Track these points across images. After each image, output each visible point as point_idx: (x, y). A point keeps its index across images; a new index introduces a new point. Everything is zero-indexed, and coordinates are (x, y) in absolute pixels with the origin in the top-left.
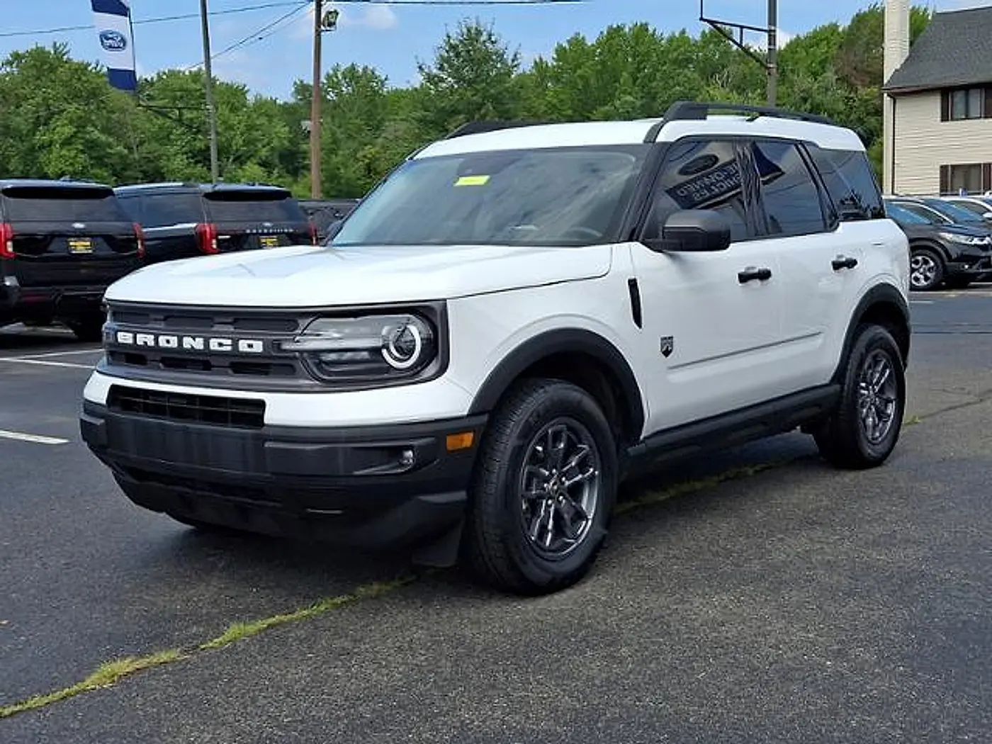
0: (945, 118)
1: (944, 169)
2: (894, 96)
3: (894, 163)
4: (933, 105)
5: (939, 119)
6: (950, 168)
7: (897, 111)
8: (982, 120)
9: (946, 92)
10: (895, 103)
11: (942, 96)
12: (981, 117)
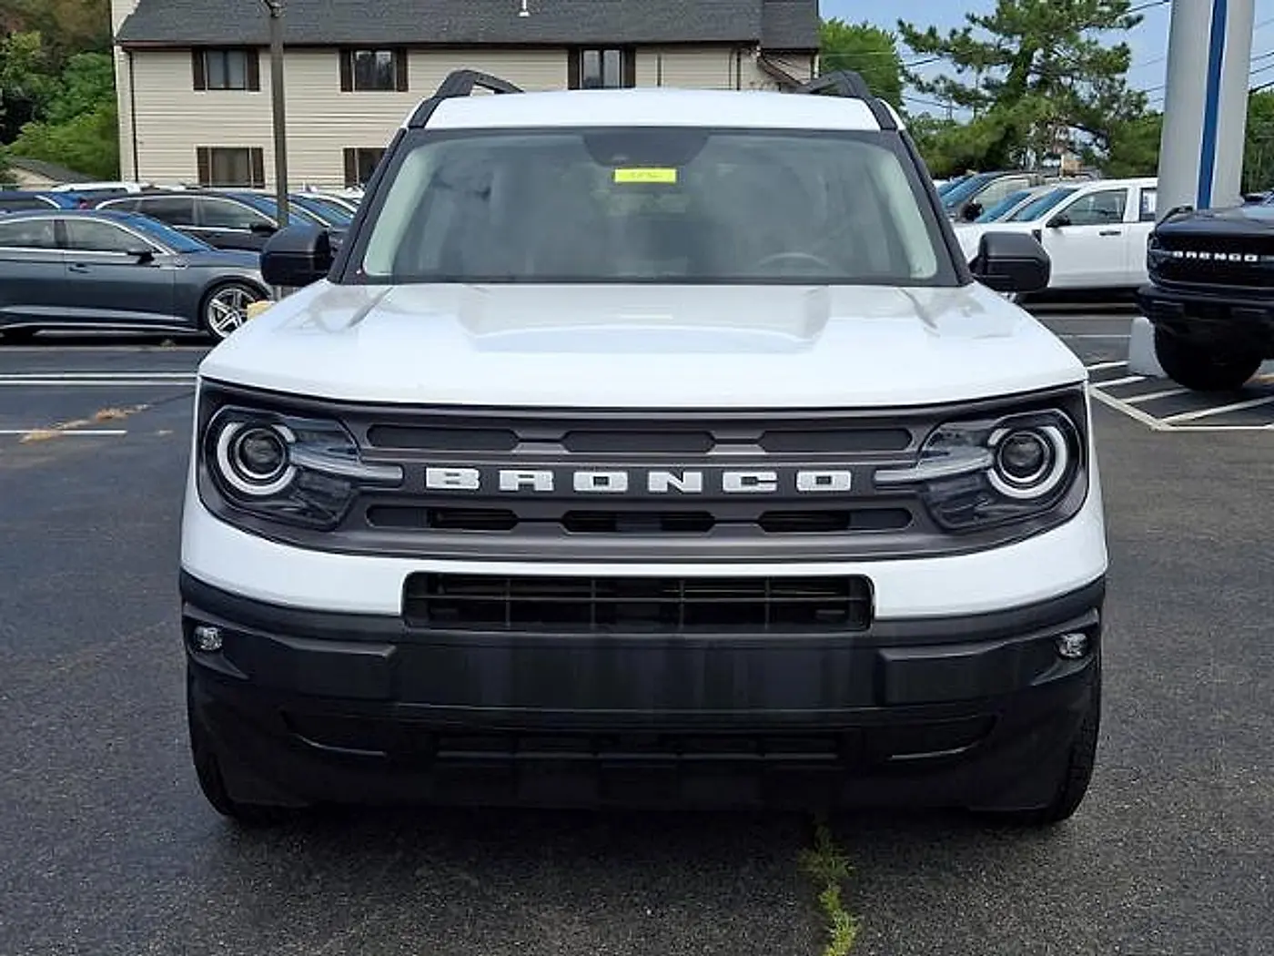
0: (199, 85)
1: (202, 152)
2: (130, 51)
3: (135, 140)
4: (183, 68)
5: (192, 88)
6: (210, 152)
7: (135, 71)
8: (246, 92)
9: (198, 52)
10: (131, 60)
11: (194, 58)
12: (244, 89)
